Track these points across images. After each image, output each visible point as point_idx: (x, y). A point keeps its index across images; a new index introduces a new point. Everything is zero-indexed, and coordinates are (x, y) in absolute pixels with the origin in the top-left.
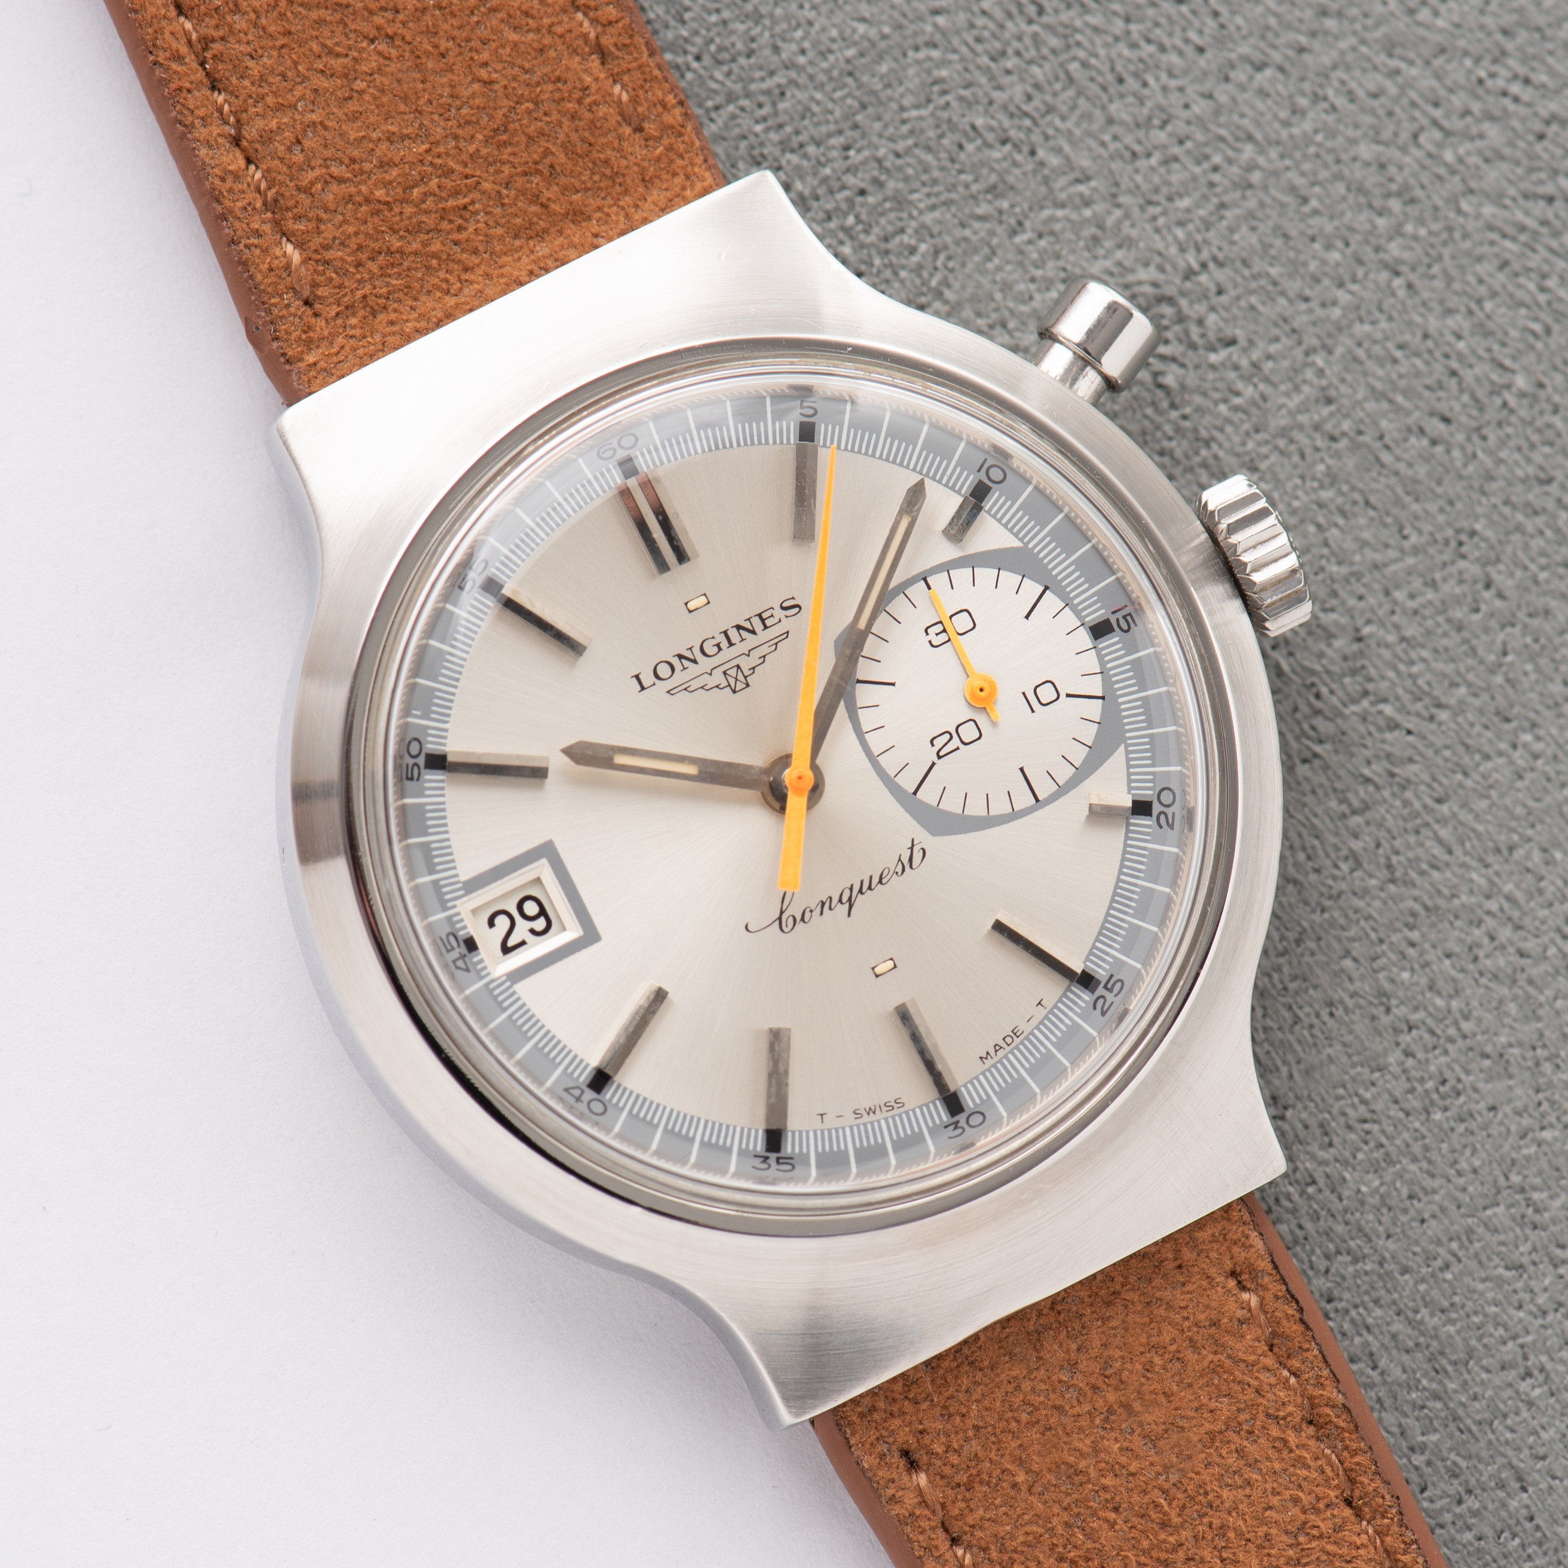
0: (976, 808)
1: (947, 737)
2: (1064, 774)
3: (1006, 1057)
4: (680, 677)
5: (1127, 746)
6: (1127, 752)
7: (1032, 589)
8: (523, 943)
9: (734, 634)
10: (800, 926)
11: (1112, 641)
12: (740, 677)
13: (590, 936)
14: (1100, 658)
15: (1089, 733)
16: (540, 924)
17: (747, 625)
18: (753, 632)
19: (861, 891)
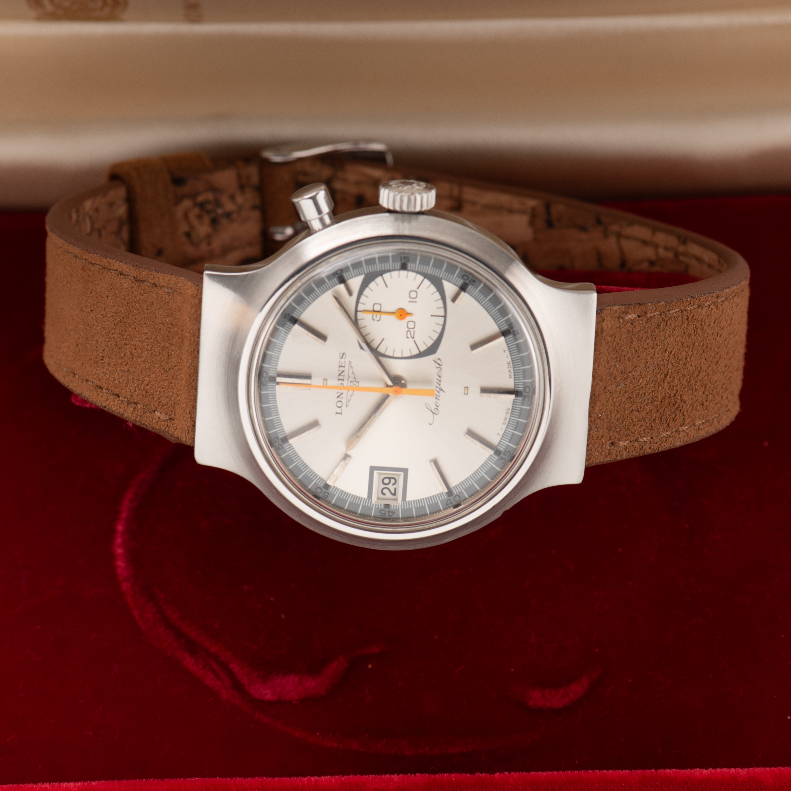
0: (435, 336)
1: (409, 332)
2: (440, 303)
3: (514, 370)
4: (344, 401)
5: (444, 279)
6: (446, 280)
7: (379, 280)
8: (395, 489)
9: (341, 377)
10: (439, 408)
11: (410, 265)
12: (355, 383)
13: (405, 471)
14: (412, 271)
15: (433, 289)
16: (393, 481)
17: (340, 372)
18: (343, 371)
19: (439, 384)
